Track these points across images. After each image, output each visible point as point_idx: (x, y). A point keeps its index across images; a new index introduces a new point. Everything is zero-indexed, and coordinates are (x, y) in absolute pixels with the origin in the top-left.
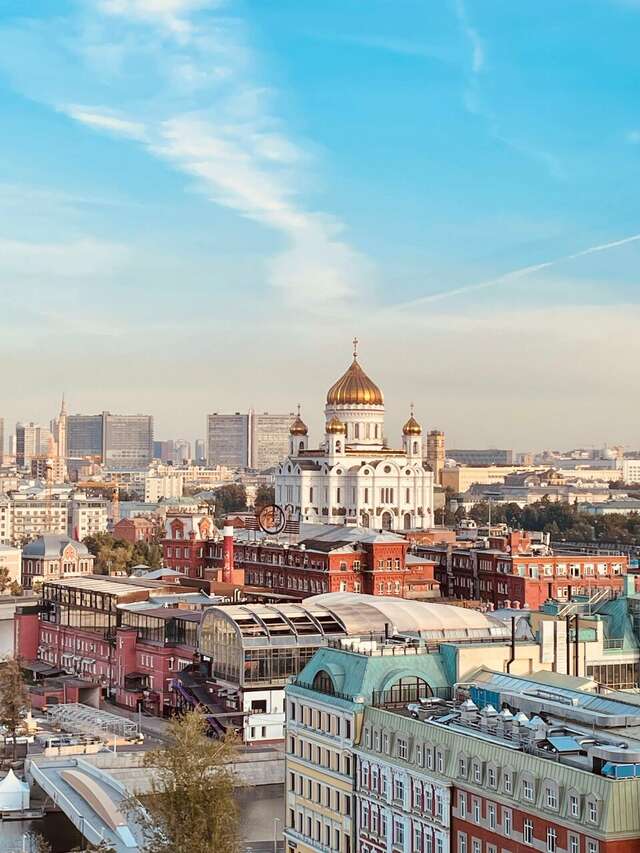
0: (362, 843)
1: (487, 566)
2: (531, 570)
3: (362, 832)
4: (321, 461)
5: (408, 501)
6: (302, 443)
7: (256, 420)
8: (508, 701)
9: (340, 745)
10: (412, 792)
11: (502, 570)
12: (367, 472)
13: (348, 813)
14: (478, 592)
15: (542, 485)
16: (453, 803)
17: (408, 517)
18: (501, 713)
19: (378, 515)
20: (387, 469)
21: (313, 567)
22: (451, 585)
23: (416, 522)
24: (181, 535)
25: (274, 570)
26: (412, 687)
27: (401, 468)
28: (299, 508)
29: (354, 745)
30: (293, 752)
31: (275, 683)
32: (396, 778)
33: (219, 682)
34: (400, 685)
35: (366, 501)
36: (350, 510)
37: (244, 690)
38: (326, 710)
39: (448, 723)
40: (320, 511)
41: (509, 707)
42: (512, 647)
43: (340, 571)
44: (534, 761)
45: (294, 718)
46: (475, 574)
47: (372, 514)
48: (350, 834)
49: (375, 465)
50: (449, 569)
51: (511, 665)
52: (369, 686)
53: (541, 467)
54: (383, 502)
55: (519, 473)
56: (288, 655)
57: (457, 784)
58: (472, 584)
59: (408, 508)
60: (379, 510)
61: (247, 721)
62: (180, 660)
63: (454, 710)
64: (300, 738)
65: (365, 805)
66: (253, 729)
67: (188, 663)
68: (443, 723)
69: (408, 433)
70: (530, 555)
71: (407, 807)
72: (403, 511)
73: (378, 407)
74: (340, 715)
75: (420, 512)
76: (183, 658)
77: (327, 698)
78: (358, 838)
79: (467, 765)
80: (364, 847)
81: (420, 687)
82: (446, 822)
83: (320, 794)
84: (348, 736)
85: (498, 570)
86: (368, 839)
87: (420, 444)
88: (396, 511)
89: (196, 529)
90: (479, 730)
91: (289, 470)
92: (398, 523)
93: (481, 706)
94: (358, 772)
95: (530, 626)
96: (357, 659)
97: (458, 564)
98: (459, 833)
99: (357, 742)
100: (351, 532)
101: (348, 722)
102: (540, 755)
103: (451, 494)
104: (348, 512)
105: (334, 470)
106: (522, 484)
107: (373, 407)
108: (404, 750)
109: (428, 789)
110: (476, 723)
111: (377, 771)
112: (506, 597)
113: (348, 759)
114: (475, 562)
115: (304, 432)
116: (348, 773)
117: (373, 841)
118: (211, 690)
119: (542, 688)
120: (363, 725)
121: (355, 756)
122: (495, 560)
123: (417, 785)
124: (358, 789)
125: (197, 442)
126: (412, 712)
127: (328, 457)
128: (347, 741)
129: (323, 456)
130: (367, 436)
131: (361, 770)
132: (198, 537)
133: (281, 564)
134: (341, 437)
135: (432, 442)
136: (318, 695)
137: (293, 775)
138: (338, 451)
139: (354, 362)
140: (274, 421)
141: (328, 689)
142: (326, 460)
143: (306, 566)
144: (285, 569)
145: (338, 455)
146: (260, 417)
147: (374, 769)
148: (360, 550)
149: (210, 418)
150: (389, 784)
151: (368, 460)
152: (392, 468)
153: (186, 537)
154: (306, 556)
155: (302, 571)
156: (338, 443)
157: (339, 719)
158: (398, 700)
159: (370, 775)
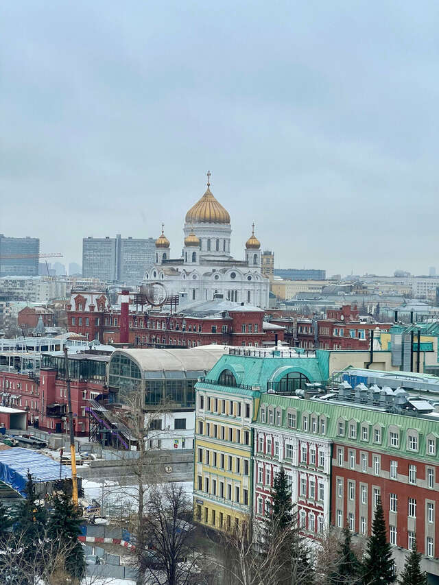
0: (257, 494)
1: (325, 331)
2: (360, 334)
3: (258, 486)
4: (181, 269)
5: (249, 301)
6: (165, 255)
7: (122, 244)
9: (241, 423)
10: (300, 451)
11: (337, 334)
12: (216, 277)
13: (247, 473)
15: (352, 293)
16: (333, 456)
20: (233, 275)
21: (190, 330)
24: (84, 308)
25: (158, 333)
26: (296, 381)
27: (244, 274)
29: (253, 422)
30: (201, 433)
32: (287, 442)
33: (124, 407)
34: (287, 378)
37: (144, 412)
38: (229, 398)
39: (329, 399)
42: (371, 353)
43: (211, 333)
44: (399, 418)
45: (202, 407)
46: (316, 338)
48: (248, 489)
49: (224, 271)
50: (294, 335)
51: (370, 366)
52: (265, 379)
57: (336, 441)
58: (313, 346)
61: (146, 436)
62: (91, 392)
64: (207, 421)
65: (261, 465)
66: (151, 441)
67: (98, 393)
68: (325, 399)
69: (249, 247)
70: (359, 323)
71: (295, 463)
73: (226, 226)
74: (241, 400)
76: (94, 390)
77: (230, 389)
78: (255, 491)
79: (344, 426)
80: (259, 497)
81: (303, 380)
82: (327, 470)
83: (223, 462)
84: (248, 416)
85: (334, 334)
86: (263, 491)
89: (95, 304)
90: (353, 401)
93: (354, 385)
94: (255, 442)
96: (254, 360)
97: (301, 331)
98: (338, 477)
99: (255, 419)
101: (248, 405)
102: (403, 414)
105: (191, 276)
108: (293, 421)
109: (313, 447)
111: (271, 439)
113: (247, 433)
114: (316, 329)
115: (166, 246)
116: (247, 443)
117: (267, 492)
120: (259, 406)
121: (253, 430)
122: (331, 326)
123: (304, 445)
124: (255, 454)
126: (299, 394)
127: (186, 265)
128: (246, 419)
129: (182, 264)
130: (217, 250)
131: (257, 440)
132: (96, 310)
133: (164, 328)
134: (196, 250)
135: (265, 260)
136: (223, 388)
137: (201, 450)
138: (194, 260)
139: (208, 190)
140: (137, 244)
141: (230, 382)
142: (184, 268)
143: (184, 329)
144: (167, 333)
145: (194, 263)
146: (125, 241)
147: (269, 438)
148: (227, 317)
149: (84, 240)
150: (281, 448)
151: (218, 268)
152: (237, 275)
153: (87, 309)
154: (184, 322)
155: (180, 333)
156: (194, 253)
157: (240, 403)
158: (286, 389)
159: (265, 443)
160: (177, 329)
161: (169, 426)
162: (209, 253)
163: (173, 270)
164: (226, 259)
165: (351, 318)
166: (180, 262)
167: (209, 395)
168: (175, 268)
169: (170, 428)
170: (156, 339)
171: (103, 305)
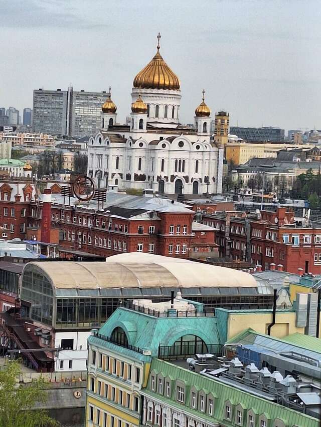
1: (258, 234)
2: (294, 238)
4: (127, 135)
5: (197, 171)
6: (111, 120)
7: (74, 97)
8: (267, 360)
9: (132, 387)
11: (270, 237)
12: (164, 146)
14: (249, 254)
15: (308, 160)
17: (196, 185)
18: (261, 371)
19: (172, 181)
20: (181, 144)
21: (116, 229)
22: (228, 247)
23: (203, 189)
24: (9, 198)
25: (84, 229)
26: (191, 344)
27: (193, 143)
28: (107, 173)
29: (142, 388)
30: (93, 390)
31: (81, 325)
32: (175, 416)
33: (36, 323)
34: (182, 342)
35: (162, 170)
36: (149, 177)
37: (55, 331)
38: (120, 359)
39: (219, 375)
40: (124, 176)
41: (268, 366)
42: (274, 313)
43: (137, 234)
44: (286, 411)
45: (94, 363)
46: (248, 240)
47: (167, 181)
49: (171, 140)
50: (227, 235)
51: (271, 328)
52: (156, 342)
53: (307, 145)
54: (176, 171)
55: (289, 149)
56: (92, 304)
57: (223, 425)
58: (245, 247)
59: (197, 177)
60: (173, 177)
61: (57, 356)
62: (4, 304)
63: (224, 365)
64: (99, 379)
66: (62, 362)
67: (10, 306)
68: (214, 375)
69: (199, 114)
70: (294, 226)
72: (192, 179)
73: (175, 92)
74: (132, 364)
75: (207, 179)
76: (7, 302)
77: (122, 349)
79: (232, 411)
81: (198, 343)
83: (113, 425)
84: (138, 381)
85: (267, 237)
87: (208, 124)
88: (187, 178)
89: (21, 193)
90: (242, 383)
91: (100, 142)
92: (188, 189)
93: (245, 364)
94: (145, 410)
95: (289, 295)
96: (148, 319)
97: (234, 230)
99: (145, 385)
100: (148, 202)
101: (138, 370)
102: (291, 407)
103: (232, 166)
104: (147, 178)
105: (137, 143)
106: (292, 160)
107: (172, 92)
108: (182, 396)
110: (241, 377)
111: (160, 410)
112: (271, 260)
113: (137, 399)
114: (249, 230)
115: (113, 110)
116: (137, 410)
118: (29, 329)
119: (295, 350)
120: (150, 372)
121: (142, 397)
122: (265, 229)
123: (191, 423)
124: (144, 423)
125: (25, 110)
126: (190, 364)
127: (133, 132)
128: (136, 384)
129: (128, 131)
130: (166, 116)
131: (147, 408)
132: (22, 200)
133: (90, 225)
134: (144, 116)
135: (219, 121)
136: (115, 346)
137: (92, 408)
138: (141, 127)
139: (158, 53)
140: (90, 97)
141: (123, 342)
142: (130, 135)
143: (110, 228)
144: (93, 230)
145: (141, 130)
146: (78, 94)
147: (157, 408)
148: (155, 218)
149: (36, 92)
150: (169, 422)
151: (165, 136)
152: (185, 143)
153: (13, 199)
154: (111, 220)
155: (107, 233)
156: (141, 121)
157: (131, 366)
158: (179, 354)
159: (154, 412)
160: (103, 227)
161: (81, 347)
162: (156, 120)
163: (118, 136)
164: (175, 126)
165: (286, 220)
166: (126, 128)
167: (101, 351)
168: (121, 134)
169: (82, 349)
170: (82, 235)
171: (30, 195)
